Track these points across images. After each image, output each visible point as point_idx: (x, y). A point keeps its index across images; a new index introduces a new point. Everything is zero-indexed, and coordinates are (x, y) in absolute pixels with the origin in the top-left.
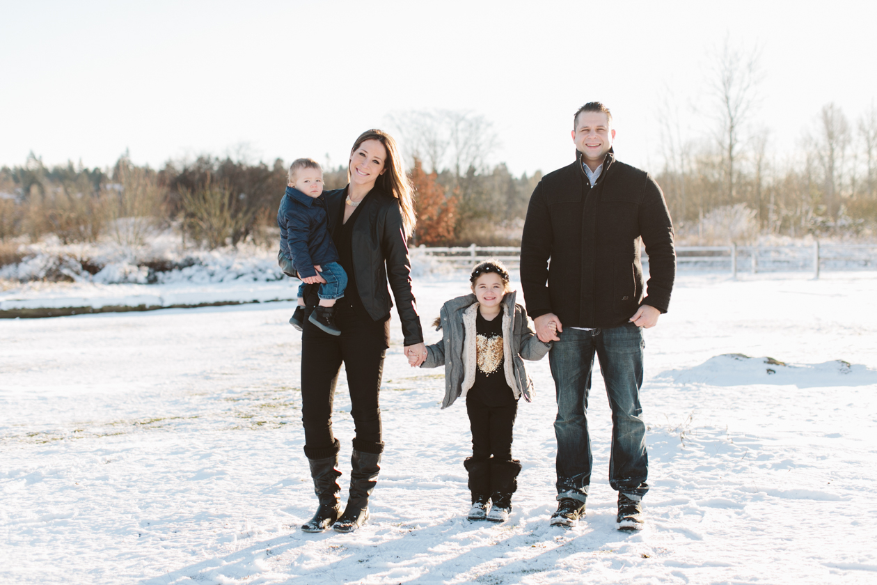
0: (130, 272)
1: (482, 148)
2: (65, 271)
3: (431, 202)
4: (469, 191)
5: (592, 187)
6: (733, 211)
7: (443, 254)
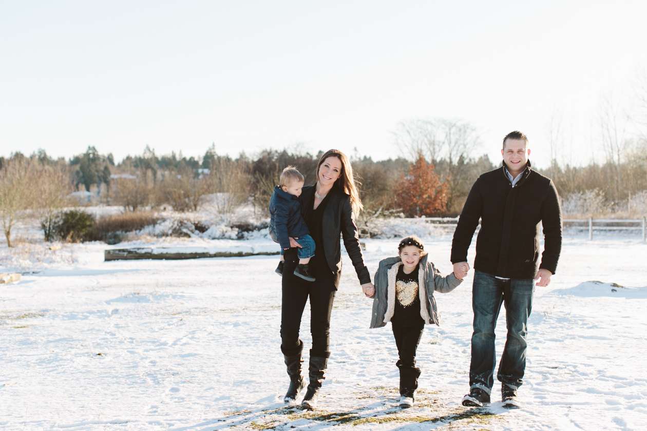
0: (226, 232)
1: (467, 146)
2: (185, 230)
3: (430, 185)
4: (458, 177)
5: (513, 187)
7: (438, 222)
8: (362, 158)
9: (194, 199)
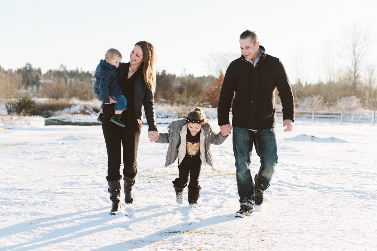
5: (254, 66)
6: (351, 99)
8: (188, 75)
9: (91, 95)
